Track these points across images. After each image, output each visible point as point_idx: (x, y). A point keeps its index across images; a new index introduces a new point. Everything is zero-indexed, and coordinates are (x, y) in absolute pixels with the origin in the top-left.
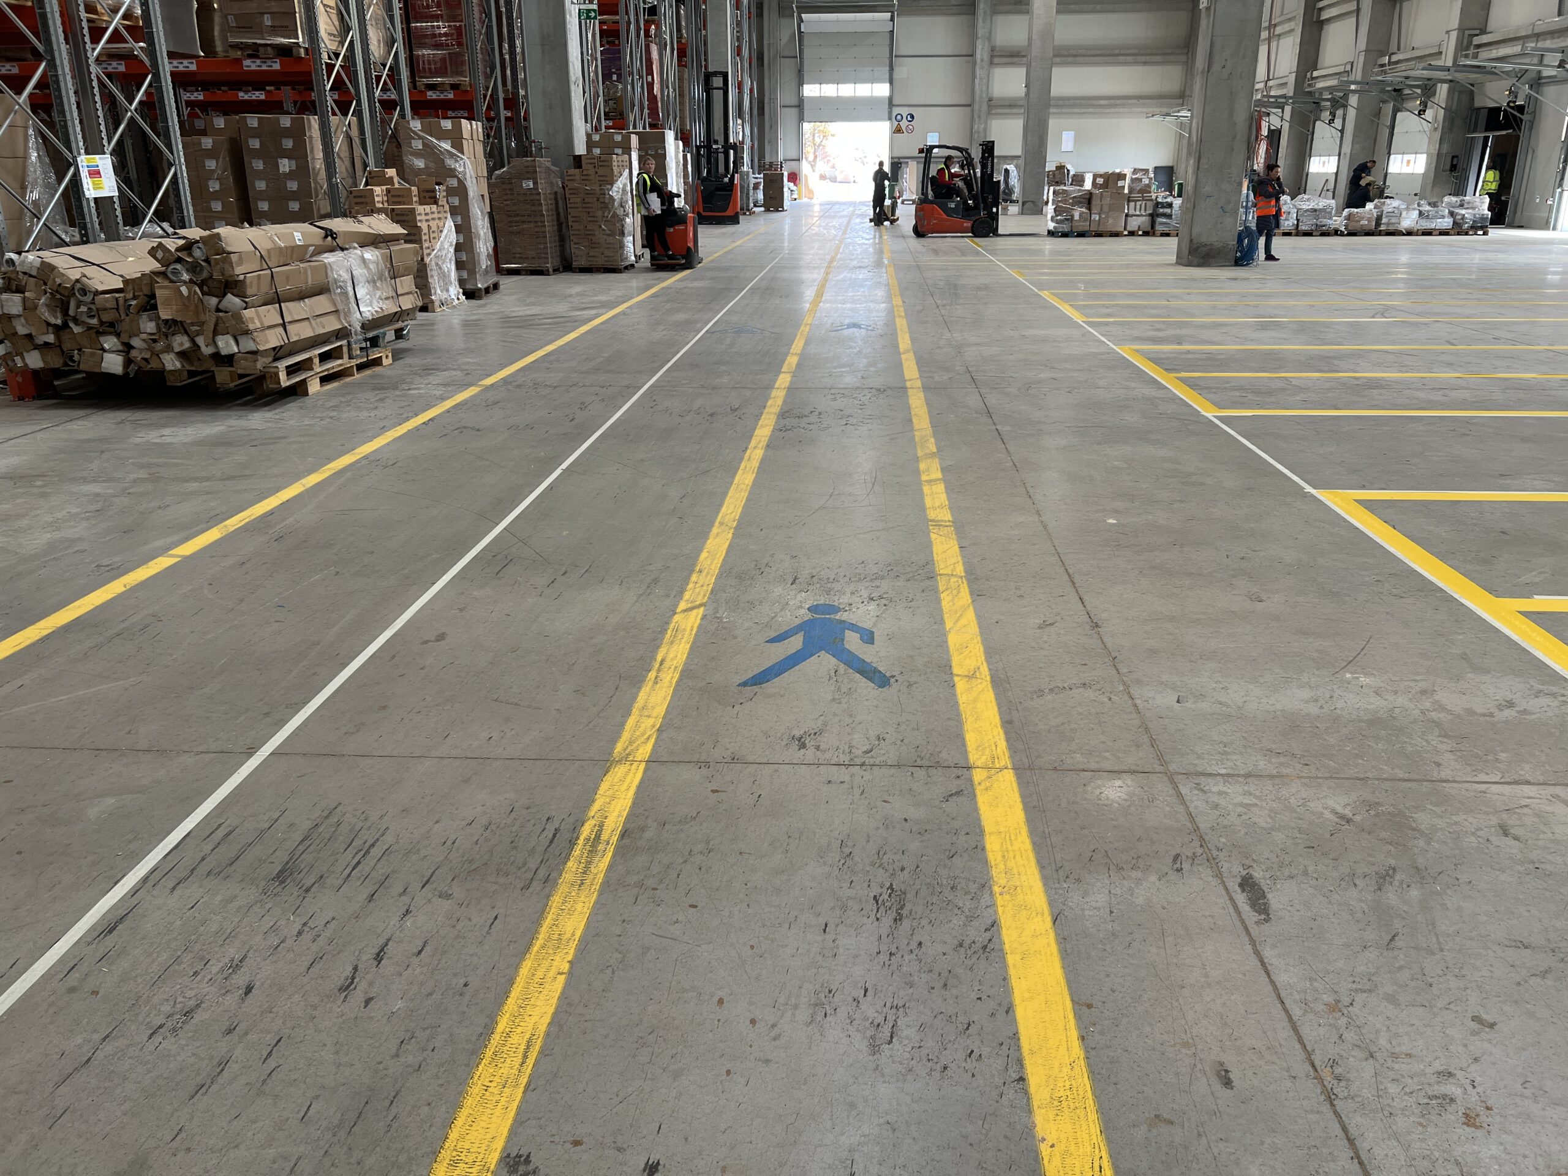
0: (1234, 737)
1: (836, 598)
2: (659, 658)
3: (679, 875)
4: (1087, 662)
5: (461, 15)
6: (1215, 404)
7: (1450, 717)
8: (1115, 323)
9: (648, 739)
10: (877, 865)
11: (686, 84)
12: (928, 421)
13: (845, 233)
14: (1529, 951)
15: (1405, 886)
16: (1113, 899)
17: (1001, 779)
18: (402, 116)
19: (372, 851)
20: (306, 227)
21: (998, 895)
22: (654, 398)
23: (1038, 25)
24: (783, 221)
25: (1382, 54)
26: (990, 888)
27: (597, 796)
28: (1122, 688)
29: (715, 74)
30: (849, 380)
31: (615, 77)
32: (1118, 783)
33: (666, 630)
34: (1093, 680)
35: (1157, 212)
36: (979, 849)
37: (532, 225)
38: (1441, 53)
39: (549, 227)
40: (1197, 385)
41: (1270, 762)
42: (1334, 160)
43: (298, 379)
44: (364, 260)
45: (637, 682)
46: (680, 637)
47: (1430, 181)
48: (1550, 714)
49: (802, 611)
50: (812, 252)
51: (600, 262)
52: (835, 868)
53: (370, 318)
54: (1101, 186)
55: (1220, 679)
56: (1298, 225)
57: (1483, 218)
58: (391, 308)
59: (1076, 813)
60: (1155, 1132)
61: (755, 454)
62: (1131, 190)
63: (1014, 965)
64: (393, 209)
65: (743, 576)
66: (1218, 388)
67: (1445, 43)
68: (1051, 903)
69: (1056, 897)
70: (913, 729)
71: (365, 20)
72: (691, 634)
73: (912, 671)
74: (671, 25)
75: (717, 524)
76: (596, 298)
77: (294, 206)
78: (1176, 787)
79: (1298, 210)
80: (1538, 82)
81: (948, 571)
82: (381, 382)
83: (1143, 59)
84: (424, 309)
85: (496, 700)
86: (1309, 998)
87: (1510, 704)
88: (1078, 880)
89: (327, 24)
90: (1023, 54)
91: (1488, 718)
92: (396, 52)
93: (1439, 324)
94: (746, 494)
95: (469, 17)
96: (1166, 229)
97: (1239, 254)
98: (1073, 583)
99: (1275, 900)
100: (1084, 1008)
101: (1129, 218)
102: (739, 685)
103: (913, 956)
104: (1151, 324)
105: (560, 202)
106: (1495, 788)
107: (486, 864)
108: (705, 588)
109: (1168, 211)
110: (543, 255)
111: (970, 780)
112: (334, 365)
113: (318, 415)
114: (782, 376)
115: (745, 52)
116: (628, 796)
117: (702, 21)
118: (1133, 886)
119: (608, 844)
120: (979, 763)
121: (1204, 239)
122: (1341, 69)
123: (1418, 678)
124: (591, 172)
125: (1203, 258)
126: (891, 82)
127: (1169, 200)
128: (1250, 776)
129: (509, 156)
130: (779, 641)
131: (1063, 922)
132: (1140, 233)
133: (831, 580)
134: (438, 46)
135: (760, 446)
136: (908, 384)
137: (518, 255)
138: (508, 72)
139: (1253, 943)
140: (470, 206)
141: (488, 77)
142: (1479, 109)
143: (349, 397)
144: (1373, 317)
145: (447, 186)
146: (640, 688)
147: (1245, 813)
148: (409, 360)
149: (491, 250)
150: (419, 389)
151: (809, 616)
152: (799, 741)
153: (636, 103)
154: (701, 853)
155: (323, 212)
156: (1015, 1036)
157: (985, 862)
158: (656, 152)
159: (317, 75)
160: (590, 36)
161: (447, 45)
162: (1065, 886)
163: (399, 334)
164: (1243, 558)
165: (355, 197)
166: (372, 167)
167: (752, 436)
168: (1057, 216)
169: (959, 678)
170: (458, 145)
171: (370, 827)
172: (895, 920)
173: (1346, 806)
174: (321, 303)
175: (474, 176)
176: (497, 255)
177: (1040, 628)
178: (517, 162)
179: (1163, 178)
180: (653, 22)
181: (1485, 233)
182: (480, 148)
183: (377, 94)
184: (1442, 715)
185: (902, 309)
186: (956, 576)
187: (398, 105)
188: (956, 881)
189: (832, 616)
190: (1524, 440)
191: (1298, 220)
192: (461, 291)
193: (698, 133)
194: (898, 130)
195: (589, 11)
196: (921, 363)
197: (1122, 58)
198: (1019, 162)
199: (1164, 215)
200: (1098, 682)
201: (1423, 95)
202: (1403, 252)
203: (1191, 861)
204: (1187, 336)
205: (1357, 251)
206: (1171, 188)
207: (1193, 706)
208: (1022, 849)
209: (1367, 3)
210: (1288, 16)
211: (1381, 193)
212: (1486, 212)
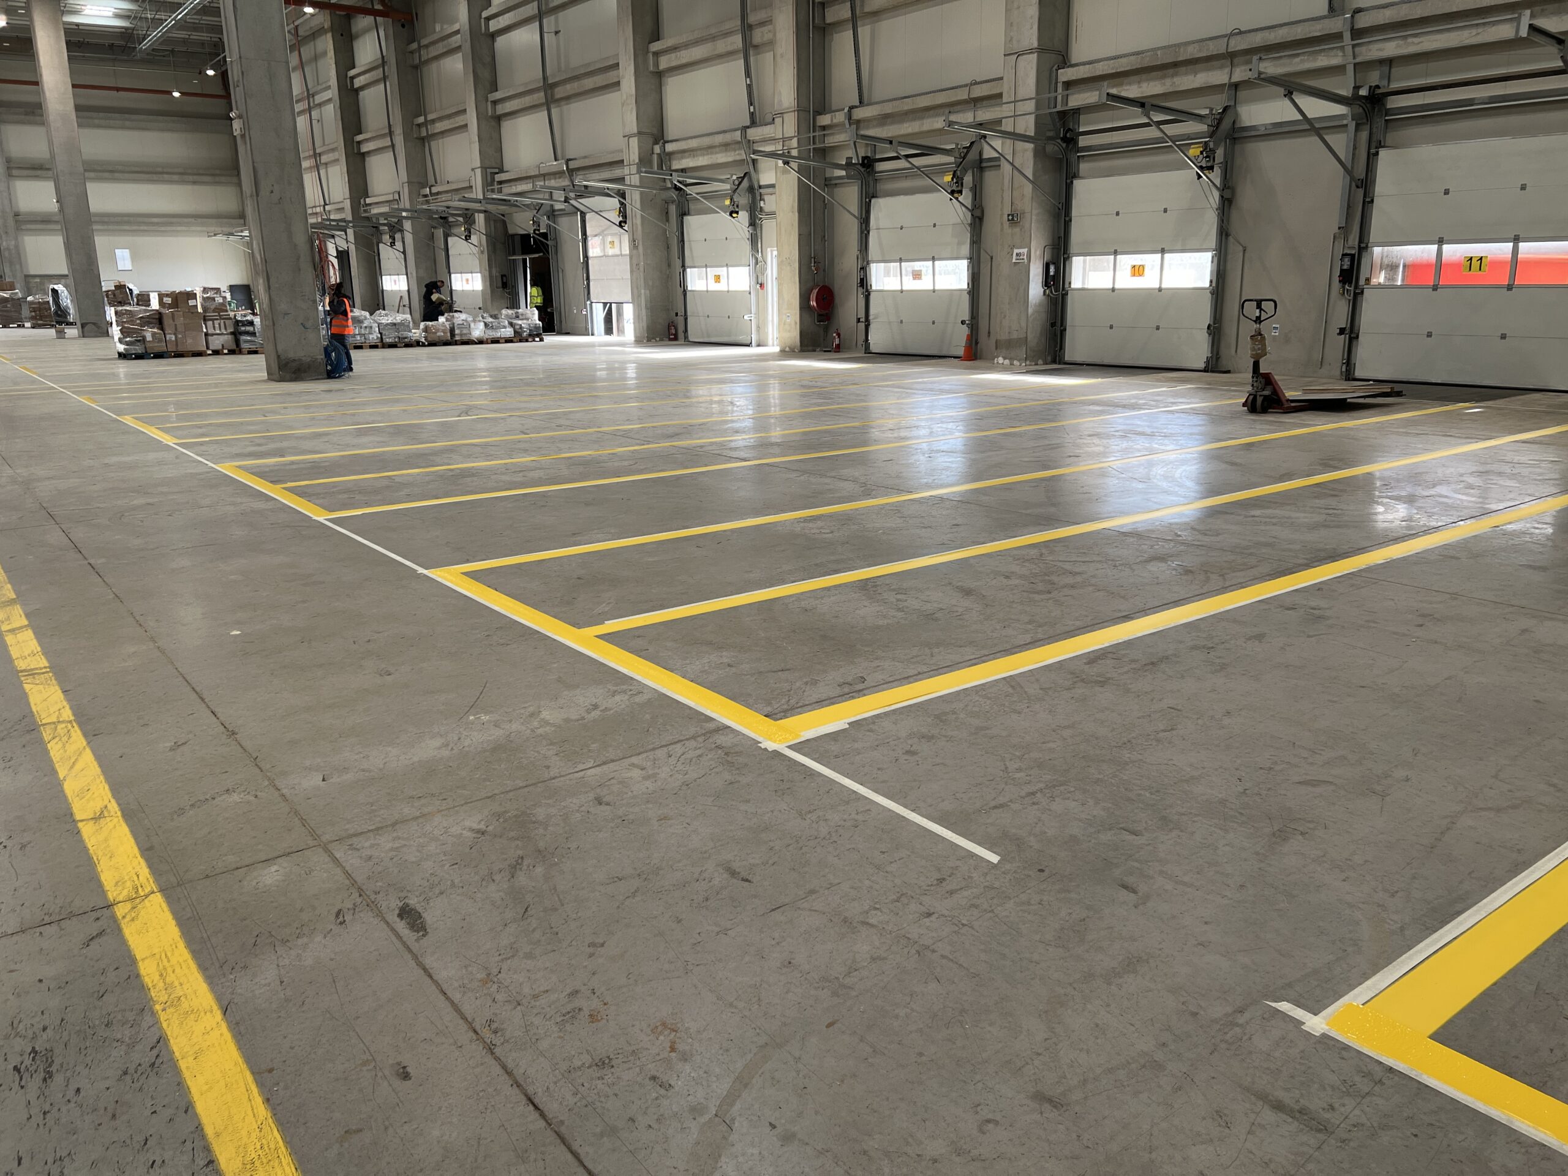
0: (378, 796)
4: (229, 770)
6: (324, 508)
7: (553, 729)
8: (210, 442)
10: (12, 1037)
14: (622, 882)
15: (531, 867)
16: (282, 970)
17: (148, 905)
21: (160, 1012)
23: (58, 139)
25: (424, 187)
26: (151, 1008)
28: (266, 783)
32: (274, 868)
34: (237, 784)
35: (239, 330)
36: (134, 977)
38: (472, 187)
40: (306, 493)
41: (413, 807)
42: (404, 278)
47: (489, 296)
48: (623, 706)
54: (170, 306)
55: (361, 750)
56: (382, 338)
57: (536, 327)
59: (234, 908)
60: (346, 1145)
62: (205, 309)
63: (188, 1068)
66: (326, 493)
67: (473, 178)
68: (219, 999)
69: (223, 990)
70: (35, 889)
73: (24, 831)
78: (331, 854)
79: (379, 325)
80: (552, 214)
81: (52, 719)
83: (191, 178)
86: (466, 981)
87: (595, 707)
88: (245, 967)
90: (47, 167)
91: (581, 722)
93: (512, 418)
96: (253, 347)
97: (329, 368)
98: (203, 700)
99: (429, 917)
100: (266, 1074)
101: (210, 338)
103: (72, 1105)
104: (251, 440)
106: (589, 772)
109: (250, 329)
111: (113, 918)
118: (300, 951)
120: (120, 898)
121: (291, 355)
122: (390, 197)
123: (526, 705)
125: (294, 373)
127: (249, 318)
128: (397, 824)
131: (234, 1010)
132: (226, 351)
139: (415, 957)
142: (513, 236)
144: (459, 416)
147: (396, 856)
156: (199, 1128)
157: (143, 988)
162: (232, 977)
164: (369, 641)
168: (125, 337)
169: (84, 823)
172: (45, 1080)
173: (480, 822)
177: (171, 750)
179: (241, 297)
181: (541, 340)
184: (547, 729)
186: (63, 722)
188: (110, 1017)
190: (587, 504)
191: (381, 334)
197: (167, 176)
198: (68, 281)
199: (247, 333)
200: (241, 785)
201: (466, 222)
202: (480, 359)
203: (352, 911)
204: (289, 448)
205: (440, 359)
206: (252, 308)
207: (338, 780)
208: (181, 961)
209: (399, 140)
210: (331, 147)
211: (450, 308)
212: (538, 322)
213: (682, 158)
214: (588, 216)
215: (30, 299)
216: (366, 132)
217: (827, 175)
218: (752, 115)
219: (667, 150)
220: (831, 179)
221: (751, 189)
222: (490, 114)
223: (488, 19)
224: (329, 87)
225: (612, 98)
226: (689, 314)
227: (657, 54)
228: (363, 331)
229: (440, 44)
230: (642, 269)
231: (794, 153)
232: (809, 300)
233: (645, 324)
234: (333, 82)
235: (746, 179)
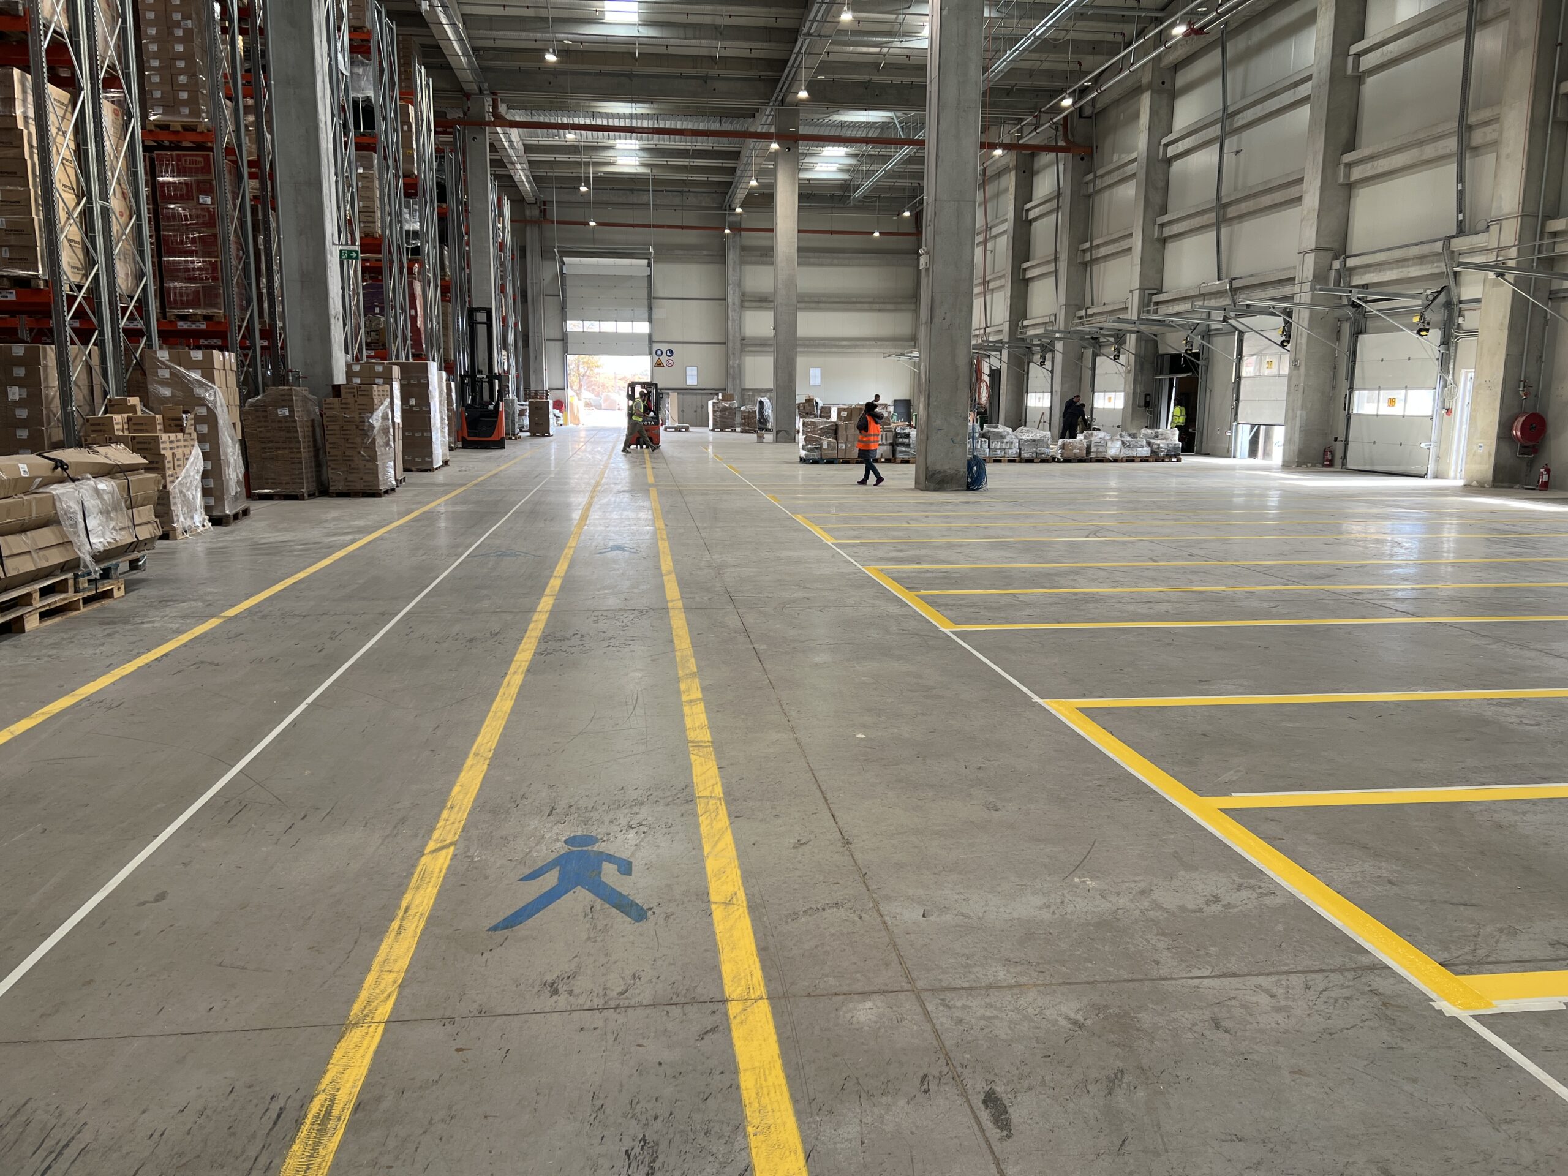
0: (975, 949)
1: (594, 827)
2: (404, 905)
3: (417, 1148)
4: (840, 881)
5: (217, 251)
6: (950, 619)
7: (1166, 915)
8: (861, 545)
9: (389, 996)
10: (630, 1116)
11: (450, 319)
12: (689, 641)
13: (609, 458)
14: (1242, 1143)
15: (1132, 1088)
16: (864, 1129)
17: (756, 1010)
18: (149, 345)
19: (65, 1152)
20: (34, 458)
21: (751, 1136)
22: (410, 625)
23: (782, 276)
24: (550, 446)
25: (1080, 309)
26: (744, 1129)
27: (330, 1066)
28: (871, 905)
29: (479, 310)
30: (612, 602)
31: (377, 310)
32: (869, 1005)
33: (413, 874)
34: (845, 899)
35: (897, 441)
36: (734, 1088)
37: (287, 451)
38: (1127, 308)
39: (305, 453)
40: (936, 603)
41: (1008, 972)
42: (1048, 396)
43: (13, 616)
44: (97, 491)
45: (378, 933)
46: (427, 880)
47: (1129, 415)
48: (1249, 906)
49: (559, 844)
50: (577, 476)
51: (359, 486)
52: (586, 1124)
53: (102, 549)
54: (846, 419)
55: (962, 890)
56: (1020, 453)
57: (1175, 448)
58: (126, 538)
59: (828, 1040)
61: (514, 679)
64: (134, 437)
65: (498, 809)
66: (954, 605)
67: (1130, 300)
68: (804, 1141)
69: (809, 1132)
70: (670, 964)
71: (112, 255)
72: (439, 877)
73: (670, 901)
74: (435, 264)
75: (471, 755)
76: (352, 523)
77: (23, 434)
78: (923, 1005)
79: (1019, 440)
80: (1208, 334)
81: (707, 793)
82: (111, 615)
83: (877, 306)
84: (165, 536)
85: (220, 965)
87: (1216, 899)
88: (831, 1112)
89: (71, 258)
90: (771, 300)
91: (1198, 914)
92: (145, 286)
93: (1143, 543)
94: (504, 722)
95: (225, 253)
96: (906, 457)
97: (969, 480)
98: (826, 800)
99: (1016, 1114)
102: (489, 930)
104: (894, 545)
105: (318, 430)
106: (1206, 982)
107: (199, 1156)
108: (456, 825)
109: (906, 440)
110: (299, 481)
111: (726, 1015)
112: (56, 600)
113: (35, 654)
114: (544, 599)
115: (509, 290)
116: (364, 1064)
117: (465, 261)
118: (883, 1112)
119: (339, 1119)
120: (734, 996)
121: (938, 467)
122: (1047, 320)
123: (1137, 879)
124: (351, 400)
126: (650, 320)
127: (906, 431)
128: (991, 988)
129: (265, 385)
130: (533, 879)
131: (816, 1159)
132: (883, 460)
133: (590, 809)
134: (190, 280)
135: (520, 671)
136: (670, 605)
137: (270, 481)
138: (266, 305)
139: (997, 1162)
140: (220, 434)
141: (245, 310)
142: (1163, 355)
143: (71, 634)
144: (1087, 537)
145: (196, 415)
146: (382, 940)
147: (987, 1027)
148: (143, 592)
149: (241, 477)
150: (153, 622)
151: (566, 849)
152: (551, 987)
153: (399, 335)
154: (442, 1121)
155: (55, 439)
157: (740, 1101)
158: (419, 381)
159: (56, 305)
160: (352, 273)
161: (202, 279)
162: (818, 1119)
163: (134, 565)
164: (980, 768)
165: (92, 425)
166: (112, 394)
167: (512, 660)
168: (807, 444)
169: (717, 906)
170: (208, 373)
171: (64, 1124)
173: (1077, 1011)
174: (46, 536)
175: (225, 405)
176: (248, 480)
177: (794, 847)
178: (273, 390)
179: (902, 410)
180: (417, 261)
181: (1179, 460)
182: (232, 379)
183: (122, 325)
184: (1159, 914)
185: (664, 532)
186: (714, 798)
187: (144, 335)
188: (710, 1125)
189: (590, 848)
190: (1218, 648)
191: (1020, 449)
192: (207, 517)
193: (462, 362)
194: (659, 364)
195: (350, 252)
196: (683, 584)
197: (859, 306)
198: (772, 395)
199: (903, 444)
200: (849, 901)
201: (1116, 343)
202: (1112, 477)
203: (937, 1081)
204: (927, 556)
205: (1073, 476)
206: (909, 420)
207: (938, 920)
208: (776, 1083)
209: (1063, 266)
210: (999, 274)
211: (1088, 426)
212: (1177, 442)
213: (1366, 273)
214: (1246, 336)
215: (743, 408)
216: (1033, 260)
217: (1553, 288)
218: (1460, 224)
219: (1348, 265)
220: (1557, 292)
221: (1448, 305)
222: (1156, 237)
223: (1167, 145)
224: (1006, 220)
225: (1292, 214)
226: (1351, 438)
227: (1349, 165)
228: (1004, 446)
229: (1116, 173)
230: (1301, 390)
231: (1512, 264)
232: (1511, 429)
233: (1295, 447)
234: (1011, 215)
235: (1443, 295)
